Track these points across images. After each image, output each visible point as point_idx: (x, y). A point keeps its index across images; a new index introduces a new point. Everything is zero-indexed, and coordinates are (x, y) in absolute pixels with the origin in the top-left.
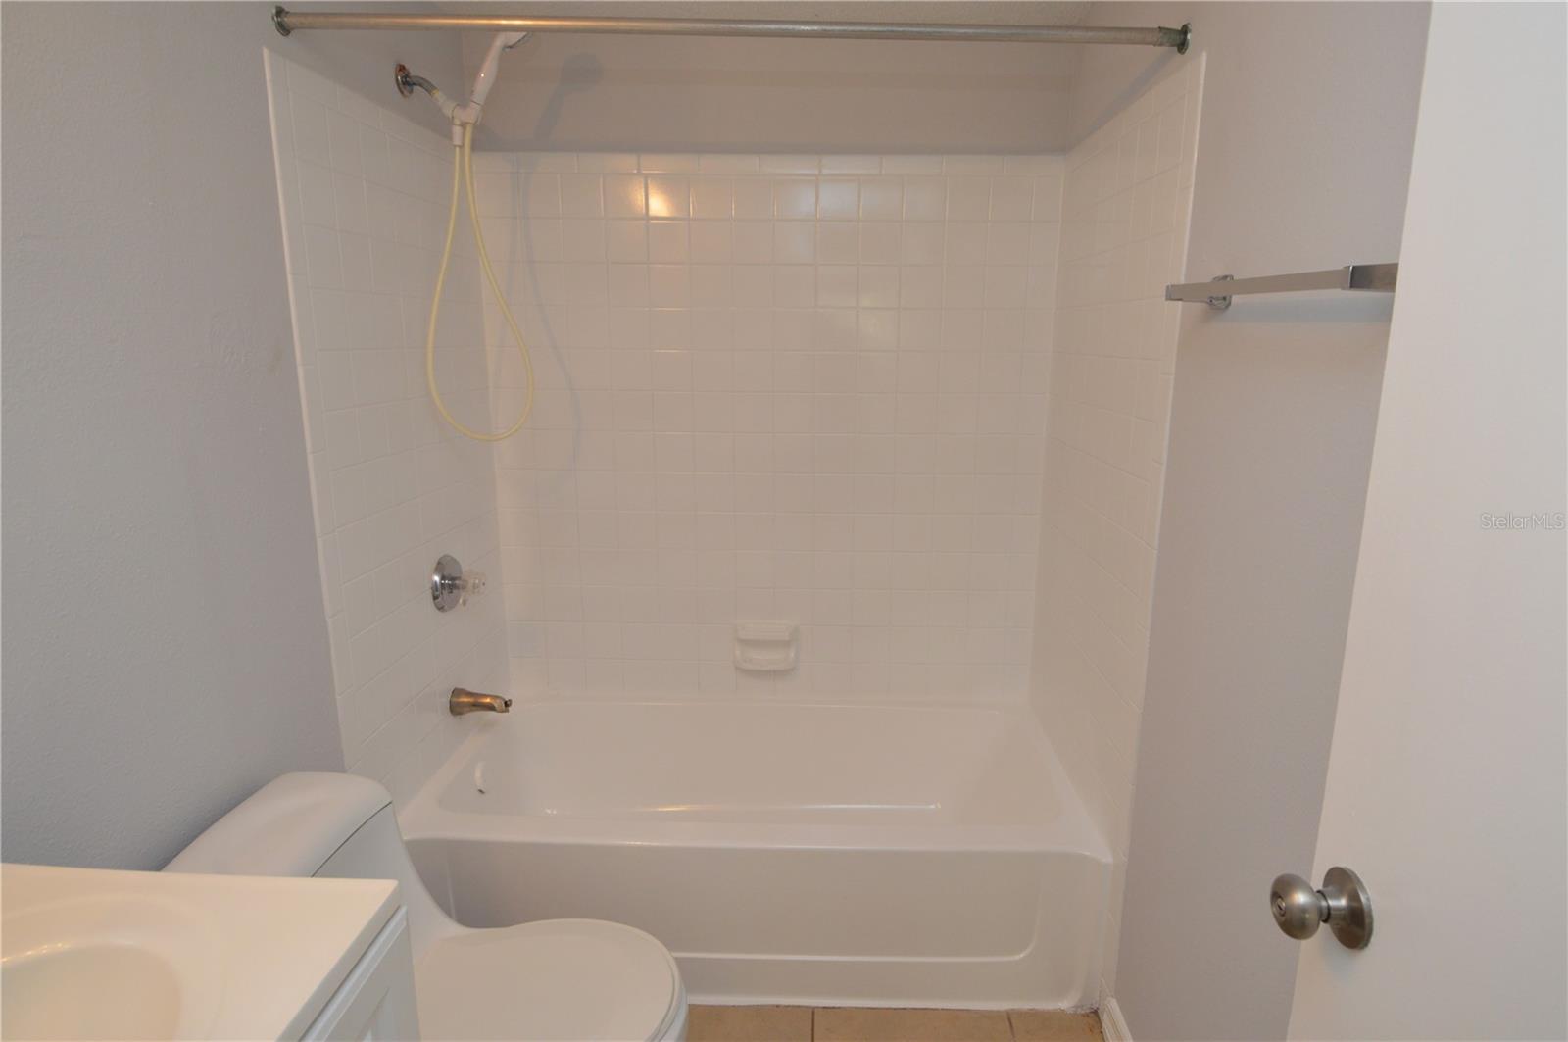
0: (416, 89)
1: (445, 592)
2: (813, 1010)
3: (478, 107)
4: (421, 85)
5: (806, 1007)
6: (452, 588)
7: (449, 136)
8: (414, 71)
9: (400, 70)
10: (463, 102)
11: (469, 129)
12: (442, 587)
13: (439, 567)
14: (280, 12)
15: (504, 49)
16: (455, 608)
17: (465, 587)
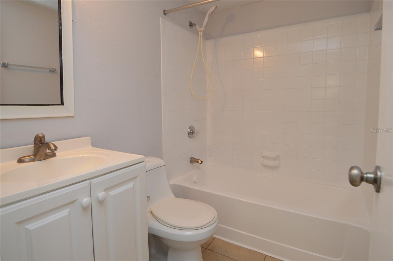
0: (193, 26)
1: (191, 134)
2: (266, 256)
3: (204, 27)
4: (194, 25)
5: (264, 254)
6: (192, 133)
7: (198, 35)
8: (193, 22)
9: (190, 22)
10: (201, 27)
11: (202, 32)
12: (190, 133)
13: (190, 128)
14: (164, 11)
15: (210, 13)
16: (192, 138)
17: (195, 133)
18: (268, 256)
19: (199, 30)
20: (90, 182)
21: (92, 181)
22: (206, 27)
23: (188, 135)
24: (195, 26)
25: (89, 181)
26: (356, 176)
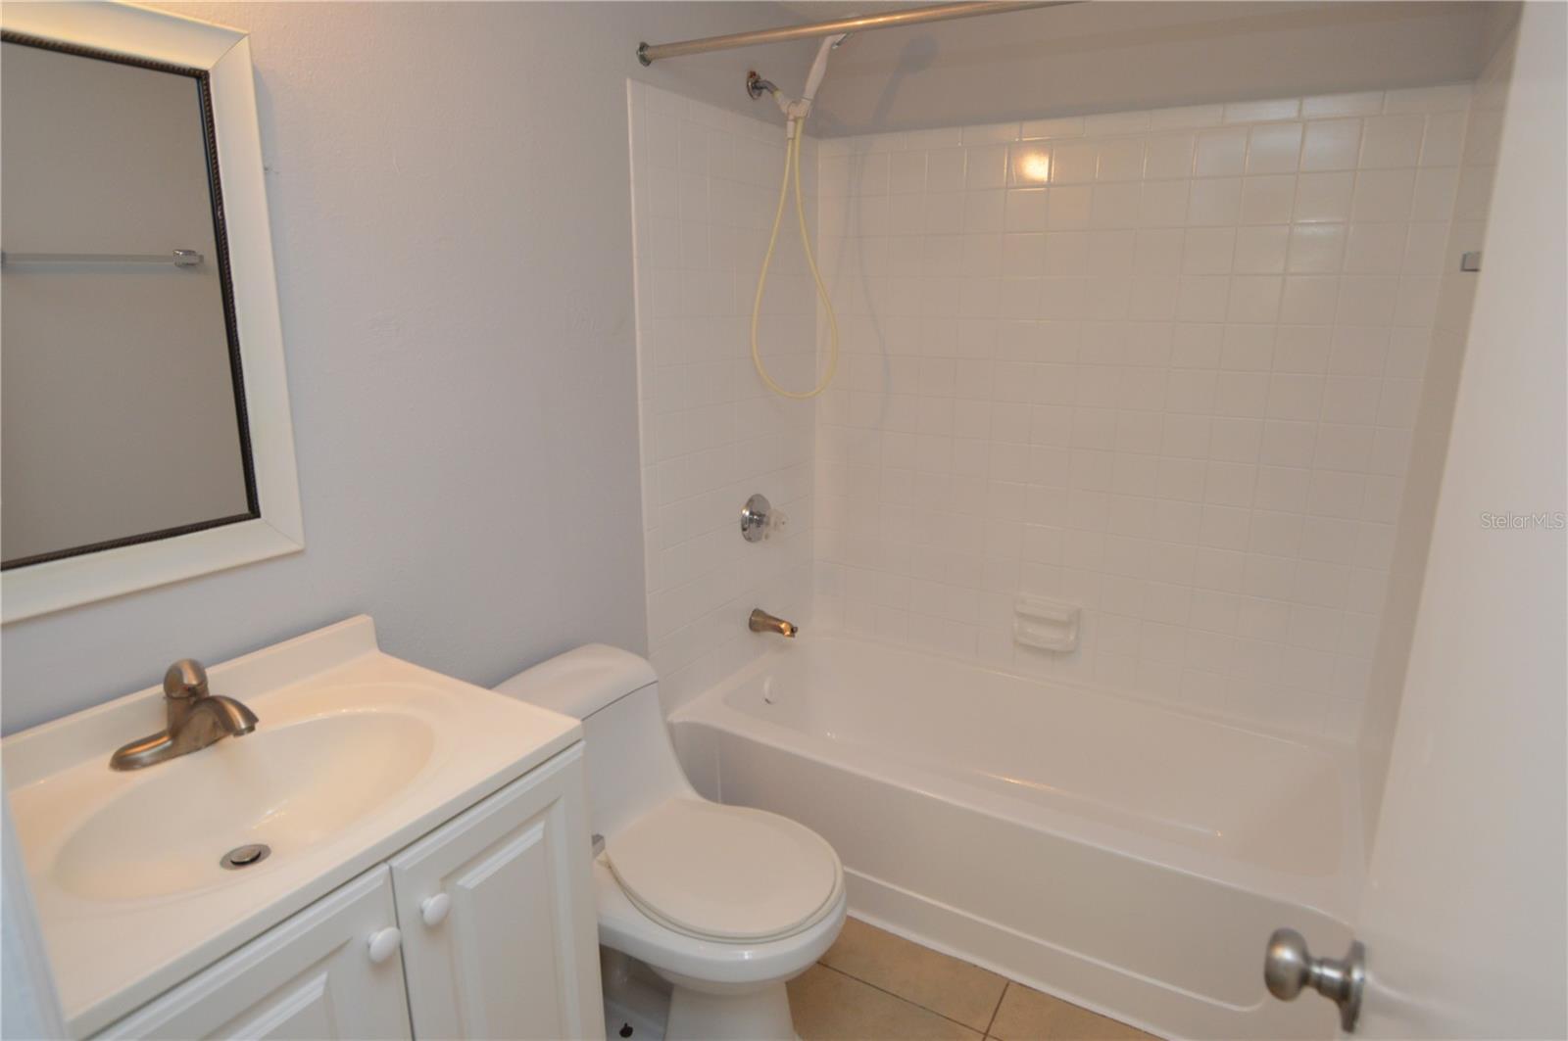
0: (765, 91)
1: (753, 526)
2: (1008, 983)
3: (809, 103)
4: (766, 88)
5: (1003, 977)
6: (759, 523)
7: (783, 131)
8: (764, 77)
9: (751, 76)
10: (796, 99)
11: (800, 122)
12: (751, 520)
13: (750, 504)
14: (643, 47)
15: (833, 45)
16: (759, 539)
17: (768, 524)
18: (1013, 982)
19: (788, 114)
20: (391, 869)
21: (395, 862)
22: (815, 101)
23: (740, 530)
24: (772, 93)
25: (384, 868)
26: (1287, 965)
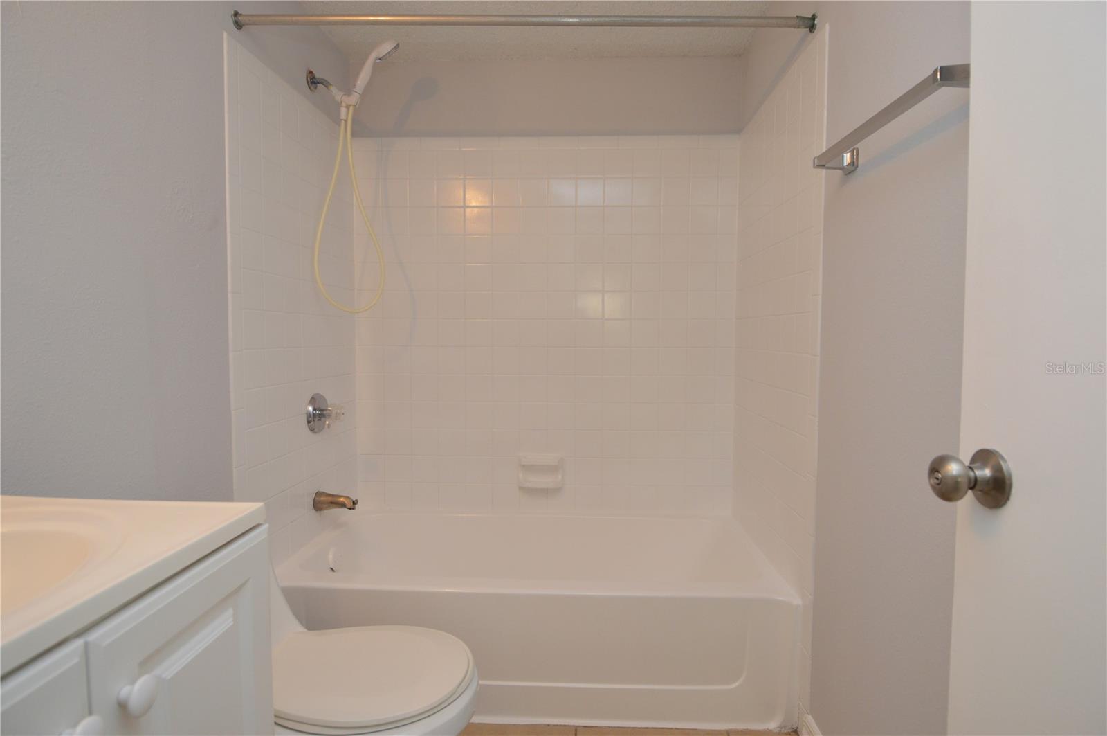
0: (319, 85)
1: (316, 419)
2: (576, 729)
3: (358, 95)
4: (322, 83)
5: (572, 726)
6: (321, 416)
7: (338, 115)
8: (319, 75)
9: (310, 73)
10: (348, 92)
11: (351, 109)
12: (314, 415)
13: (313, 401)
14: (236, 14)
15: (377, 59)
18: (582, 726)
19: (341, 102)
20: (86, 645)
23: (306, 422)
24: (327, 87)
